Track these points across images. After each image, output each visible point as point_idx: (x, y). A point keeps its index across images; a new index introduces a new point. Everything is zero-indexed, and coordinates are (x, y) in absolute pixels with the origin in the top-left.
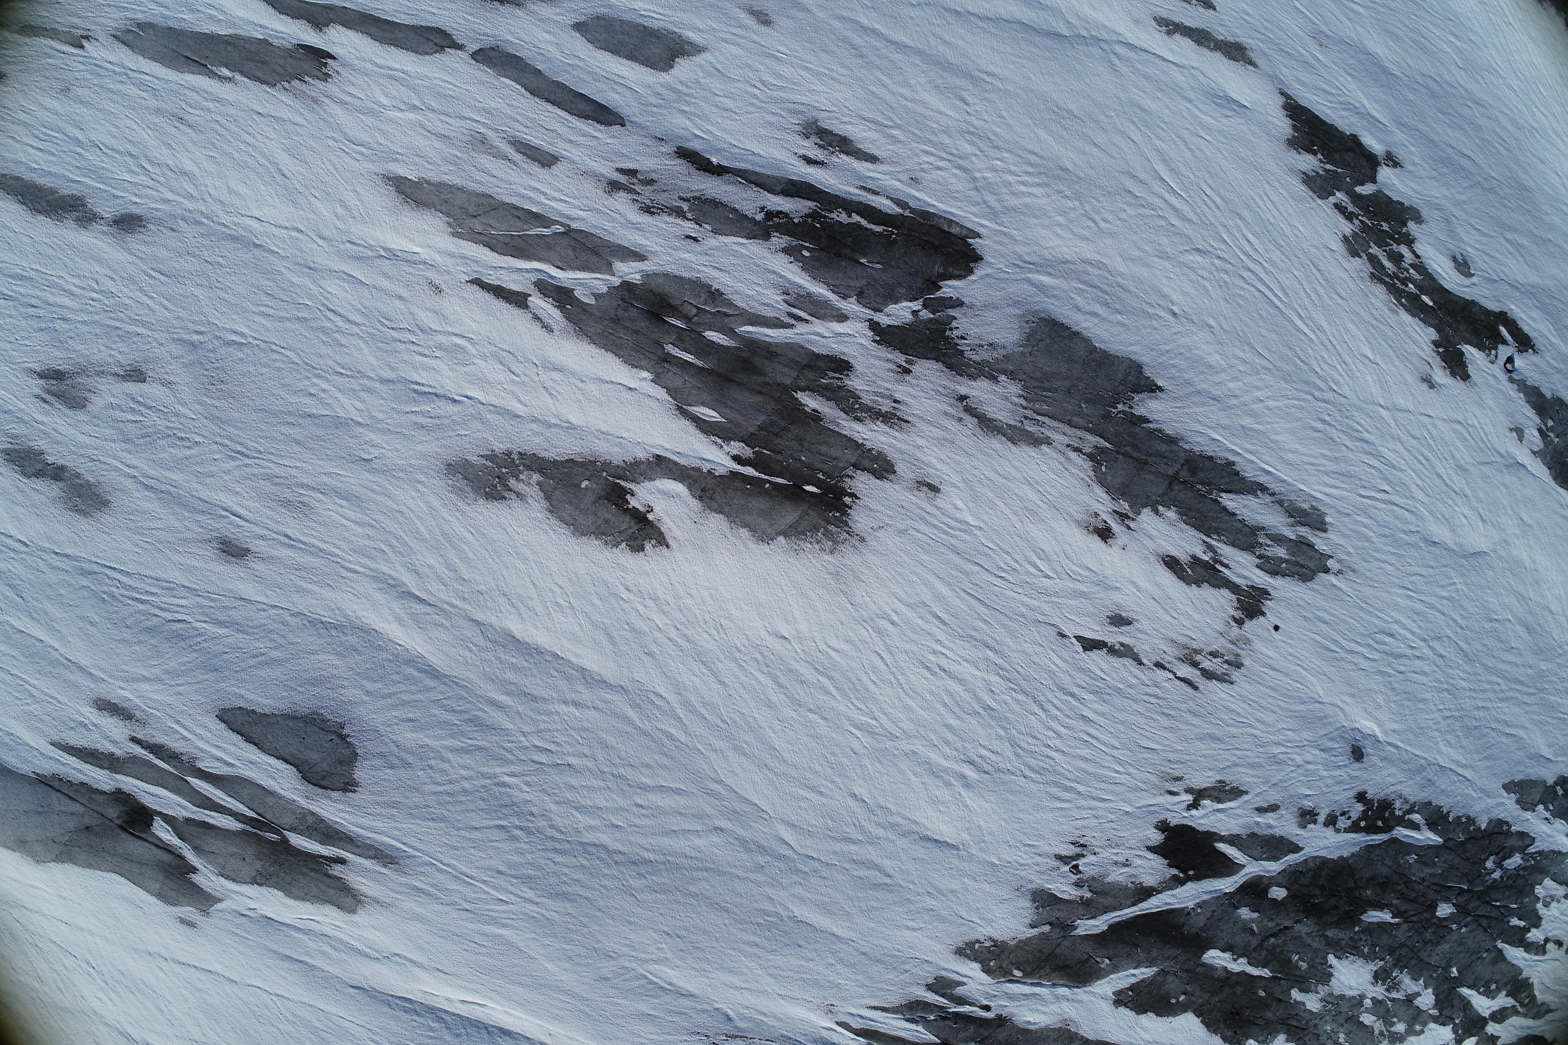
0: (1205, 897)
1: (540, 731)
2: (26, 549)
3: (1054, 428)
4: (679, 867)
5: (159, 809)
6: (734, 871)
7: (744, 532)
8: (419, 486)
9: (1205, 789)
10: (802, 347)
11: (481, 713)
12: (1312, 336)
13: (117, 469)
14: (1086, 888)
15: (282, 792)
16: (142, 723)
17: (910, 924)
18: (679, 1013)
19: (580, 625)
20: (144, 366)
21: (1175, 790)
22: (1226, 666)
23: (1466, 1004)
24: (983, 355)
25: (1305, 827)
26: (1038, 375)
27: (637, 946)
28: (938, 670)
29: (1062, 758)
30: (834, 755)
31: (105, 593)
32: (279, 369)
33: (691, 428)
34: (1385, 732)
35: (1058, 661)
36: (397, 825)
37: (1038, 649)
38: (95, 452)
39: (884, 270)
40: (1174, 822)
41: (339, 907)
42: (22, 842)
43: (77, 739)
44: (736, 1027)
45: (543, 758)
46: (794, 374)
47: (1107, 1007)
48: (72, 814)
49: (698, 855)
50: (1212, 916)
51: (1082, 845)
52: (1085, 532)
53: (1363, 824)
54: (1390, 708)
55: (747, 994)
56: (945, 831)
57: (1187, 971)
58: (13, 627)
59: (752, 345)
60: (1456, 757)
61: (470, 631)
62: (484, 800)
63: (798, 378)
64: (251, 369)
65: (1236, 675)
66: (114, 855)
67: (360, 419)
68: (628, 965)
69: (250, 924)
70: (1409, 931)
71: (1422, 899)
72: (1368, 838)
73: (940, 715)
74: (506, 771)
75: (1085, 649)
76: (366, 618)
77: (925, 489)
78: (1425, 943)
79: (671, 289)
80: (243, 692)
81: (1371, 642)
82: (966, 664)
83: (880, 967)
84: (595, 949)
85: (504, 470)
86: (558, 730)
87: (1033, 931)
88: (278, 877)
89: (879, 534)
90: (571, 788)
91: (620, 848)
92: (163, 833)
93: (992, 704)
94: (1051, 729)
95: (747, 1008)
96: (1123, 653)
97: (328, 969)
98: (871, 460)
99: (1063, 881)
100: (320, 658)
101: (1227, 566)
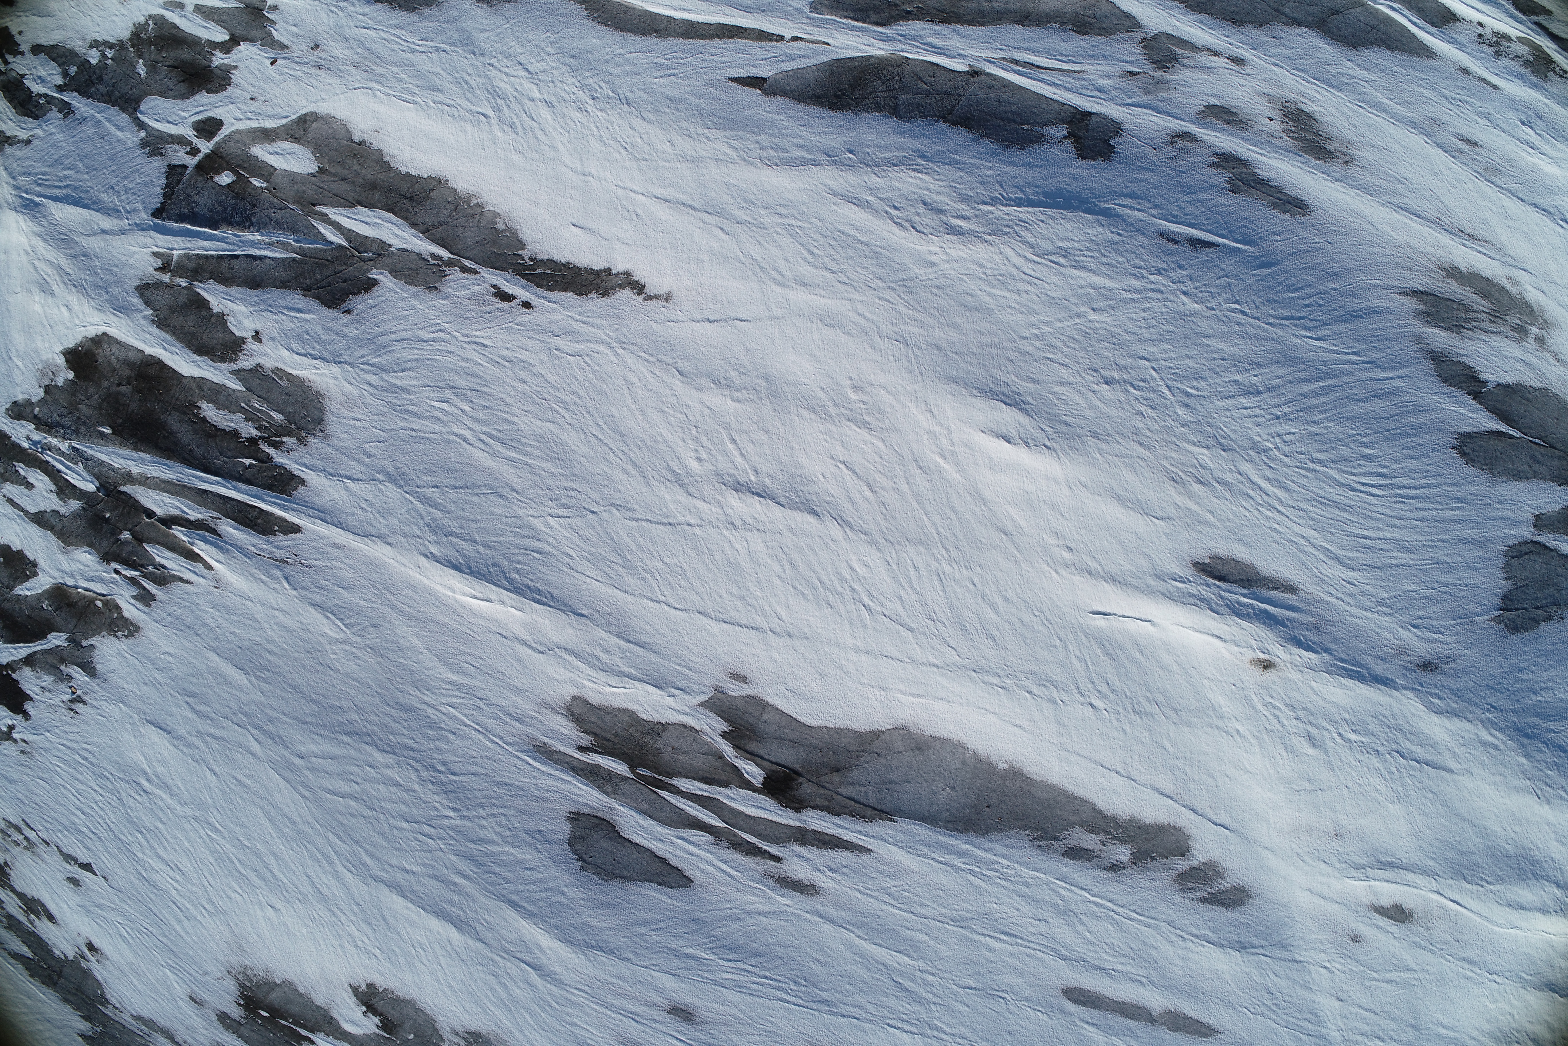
1: (430, 851)
2: (888, 1021)
4: (324, 726)
5: (757, 795)
6: (289, 720)
7: (301, 990)
9: (6, 739)
11: (475, 870)
14: (65, 674)
15: (634, 814)
16: (767, 875)
17: (170, 659)
18: (320, 588)
19: (407, 932)
21: (23, 744)
22: (8, 833)
27: (350, 657)
28: (174, 868)
29: (93, 786)
30: (230, 810)
31: (804, 986)
35: (106, 859)
36: (534, 781)
37: (117, 872)
40: (21, 717)
41: (587, 703)
42: (919, 749)
43: (842, 857)
44: (281, 570)
45: (427, 829)
47: (41, 563)
48: (853, 784)
49: (313, 736)
51: (71, 711)
52: (102, 951)
55: (274, 603)
56: (155, 736)
58: (908, 956)
61: (487, 935)
62: (468, 798)
66: (809, 746)
68: (358, 639)
69: (674, 679)
73: (169, 833)
74: (453, 821)
75: (90, 866)
76: (568, 952)
77: (198, 1000)
80: (669, 901)
82: (156, 868)
83: (188, 621)
84: (382, 656)
86: (418, 851)
87: (92, 643)
88: (642, 732)
89: (219, 975)
90: (404, 802)
91: (367, 747)
92: (753, 772)
93: (139, 835)
94: (102, 809)
95: (274, 589)
96: (69, 858)
97: (604, 635)
98: (231, 1026)
99: (79, 683)
100: (604, 925)
101: (21, 907)
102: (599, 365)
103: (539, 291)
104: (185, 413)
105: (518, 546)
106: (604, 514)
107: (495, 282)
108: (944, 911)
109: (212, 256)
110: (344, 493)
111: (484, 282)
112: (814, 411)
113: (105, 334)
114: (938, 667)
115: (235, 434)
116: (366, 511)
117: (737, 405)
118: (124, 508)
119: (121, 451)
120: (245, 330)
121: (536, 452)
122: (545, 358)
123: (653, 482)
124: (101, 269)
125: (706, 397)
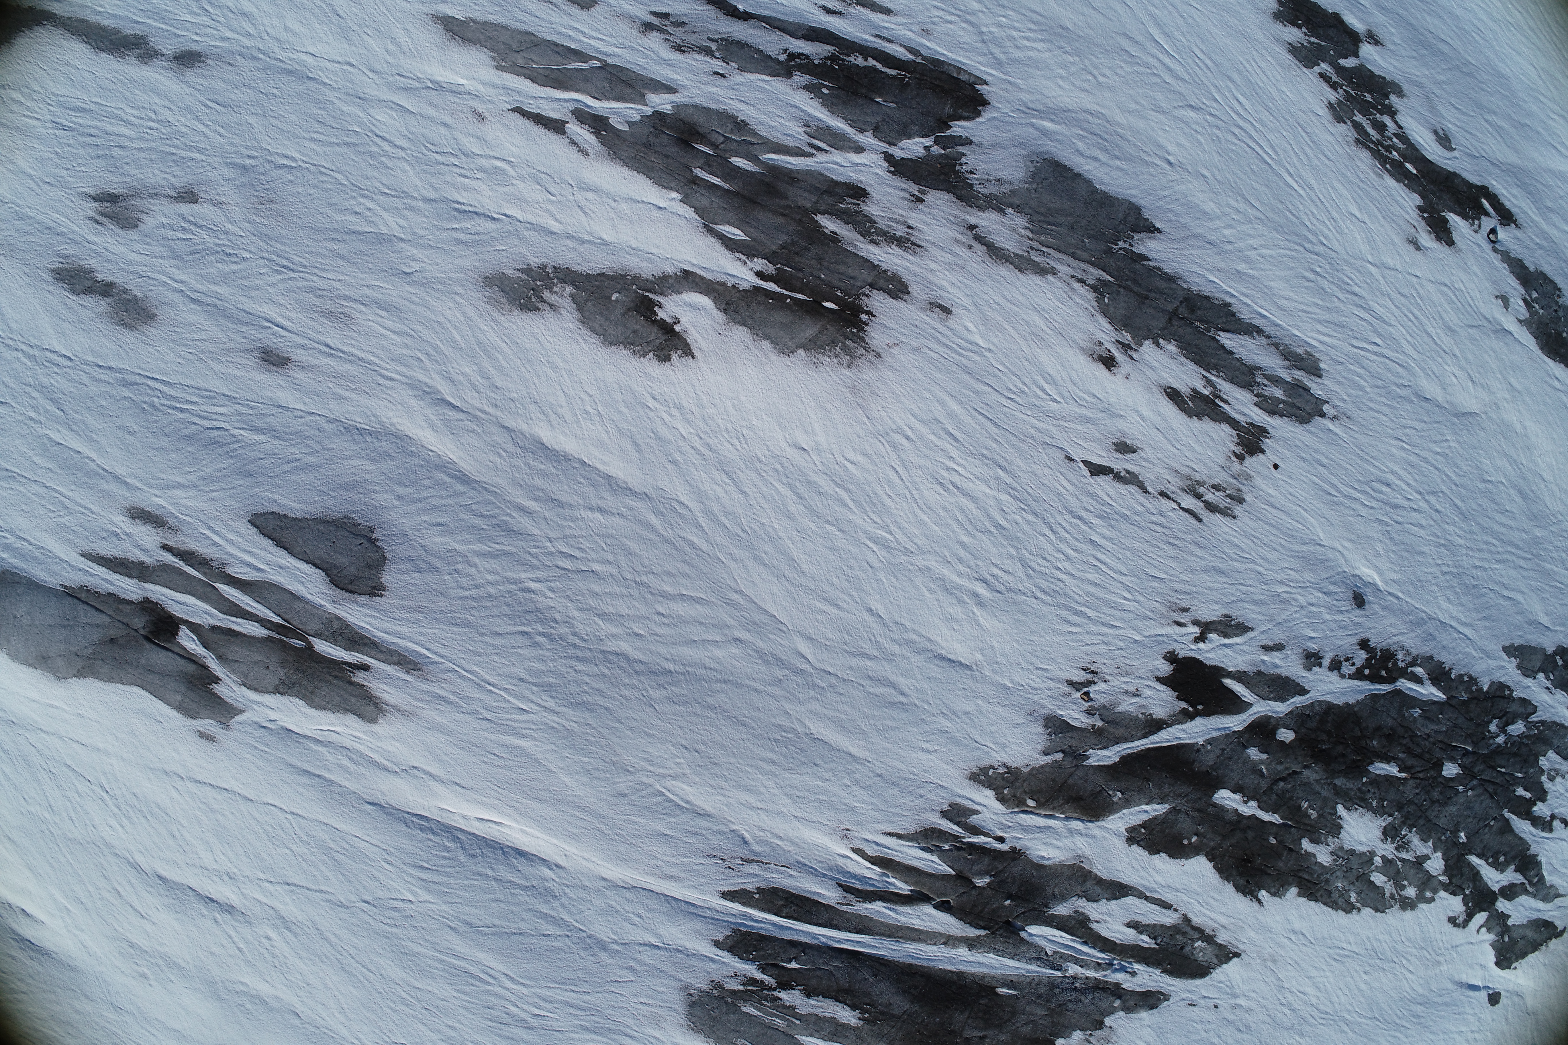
0: (1215, 734)
1: (565, 537)
2: (70, 364)
3: (1058, 260)
4: (699, 679)
5: (185, 617)
6: (752, 683)
7: (766, 345)
8: (457, 298)
9: (1212, 622)
10: (821, 174)
11: (508, 518)
12: (1302, 192)
13: (165, 284)
14: (1097, 716)
15: (309, 597)
16: (174, 530)
17: (925, 745)
18: (695, 834)
19: (608, 433)
20: (196, 187)
21: (1182, 621)
22: (1228, 500)
23: (1476, 875)
24: (991, 189)
25: (1310, 670)
26: (1042, 210)
27: (655, 761)
28: (951, 487)
29: (1072, 581)
30: (851, 568)
31: (145, 403)
32: (326, 190)
33: (717, 245)
34: (1385, 581)
35: (1067, 485)
36: (422, 629)
37: (1047, 471)
38: (144, 268)
39: (898, 109)
40: (1182, 654)
41: (360, 716)
42: (44, 658)
43: (107, 549)
44: (752, 851)
45: (567, 564)
46: (814, 198)
47: (1120, 844)
48: (98, 626)
49: (717, 666)
50: (1222, 754)
51: (1093, 672)
52: (1090, 359)
53: (1367, 672)
54: (1389, 557)
55: (764, 816)
56: (960, 651)
57: (1198, 811)
58: (51, 440)
59: (775, 171)
60: (1456, 614)
61: (500, 438)
62: (508, 605)
63: (817, 202)
64: (300, 190)
65: (1238, 510)
66: (137, 667)
67: (402, 236)
68: (646, 780)
69: (269, 737)
70: (1417, 788)
71: (1427, 756)
72: (1372, 687)
73: (953, 531)
74: (531, 576)
75: (1092, 474)
76: (401, 424)
77: (937, 310)
78: (1433, 802)
79: (700, 119)
80: (276, 497)
81: (1369, 490)
82: (978, 482)
83: (895, 791)
84: (613, 763)
85: (539, 283)
86: (583, 536)
87: (1045, 758)
88: (300, 685)
89: (894, 351)
90: (595, 595)
91: (641, 657)
92: (188, 641)
93: (1002, 523)
94: (1061, 551)
95: (763, 830)
96: (1129, 479)
97: (346, 784)
98: (887, 281)
99: (1075, 707)
100: (354, 463)
101: (1226, 402)
104: (881, 1013)
105: (447, 874)
106: (355, 900)
108: (21, 488)
110: (662, 932)
114: (41, 730)
115: (809, 994)
116: (634, 914)
117: (242, 980)
119: (984, 971)
121: (431, 962)
123: (309, 924)
125: (269, 991)
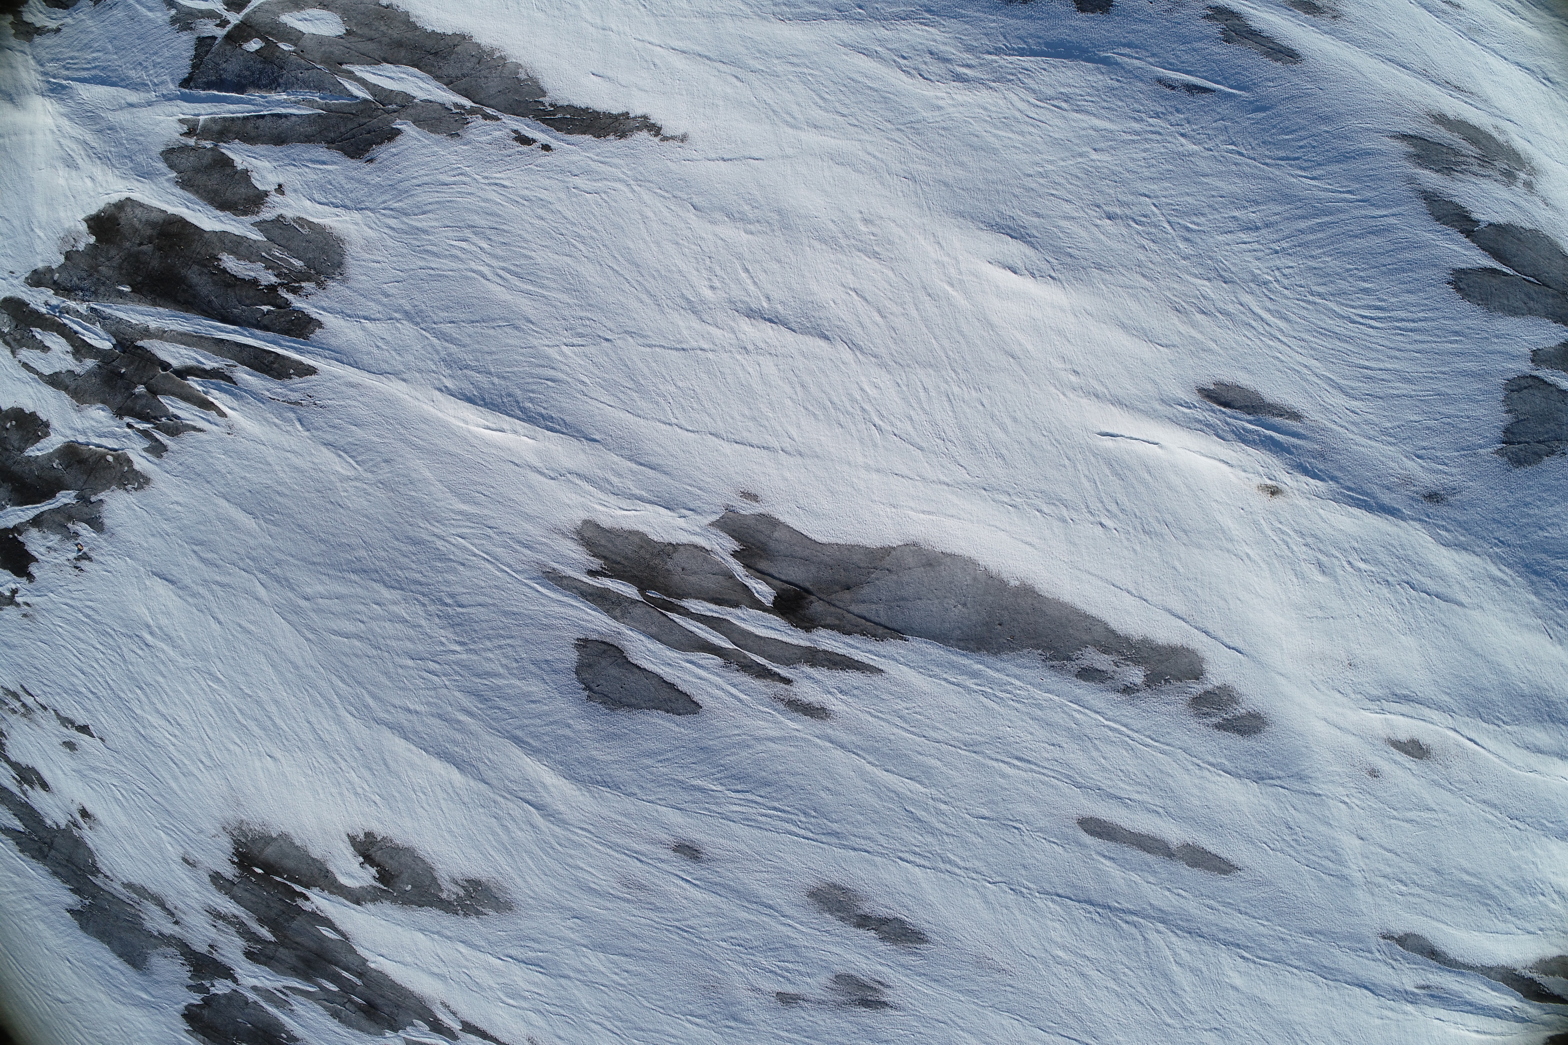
0: (1, 513)
1: (435, 689)
2: (900, 854)
3: (123, 895)
4: (332, 566)
5: (766, 615)
6: (296, 562)
7: (298, 843)
8: (532, 895)
9: (9, 604)
10: (275, 972)
11: (479, 706)
13: (801, 924)
14: (73, 532)
15: (642, 638)
16: (777, 698)
17: (179, 508)
18: (335, 428)
19: (408, 776)
20: (779, 1006)
21: (26, 607)
22: (7, 701)
24: (169, 951)
26: (137, 933)
27: (363, 494)
28: (172, 721)
29: (94, 644)
30: (234, 658)
31: (814, 817)
32: (656, 993)
33: (338, 923)
35: (103, 720)
36: (542, 609)
37: (115, 731)
38: (824, 939)
39: (237, 1018)
40: (25, 580)
41: (598, 526)
42: (931, 565)
43: (852, 678)
44: (295, 412)
45: (432, 666)
46: (279, 954)
47: (54, 423)
48: (864, 602)
49: (320, 576)
51: (77, 568)
52: (95, 817)
55: (287, 447)
56: (160, 588)
58: (920, 783)
59: (307, 978)
61: (490, 775)
62: (475, 631)
63: (276, 951)
64: (680, 996)
65: (1, 693)
66: (820, 564)
67: (584, 949)
68: (369, 475)
69: (686, 500)
73: (168, 686)
74: (459, 656)
75: (87, 727)
76: (573, 789)
77: (191, 861)
79: (364, 1022)
80: (677, 729)
82: (156, 724)
83: (199, 469)
84: (393, 490)
85: (468, 902)
86: (422, 689)
87: (101, 497)
89: (214, 832)
90: (410, 639)
91: (374, 585)
92: (764, 591)
93: (139, 691)
94: (102, 667)
95: (287, 431)
96: (66, 722)
97: (616, 459)
98: (224, 887)
99: (86, 539)
100: (609, 758)
101: (14, 777)
102: (616, 202)
103: (559, 134)
104: (205, 266)
105: (532, 375)
106: (618, 341)
107: (516, 128)
108: (956, 734)
109: (238, 118)
110: (360, 333)
111: (506, 128)
112: (825, 242)
113: (128, 199)
114: (948, 485)
115: (255, 282)
116: (382, 349)
117: (750, 237)
118: (140, 362)
119: (139, 308)
120: (269, 184)
121: (552, 285)
122: (563, 196)
123: (667, 310)
124: (126, 139)
125: (720, 230)
